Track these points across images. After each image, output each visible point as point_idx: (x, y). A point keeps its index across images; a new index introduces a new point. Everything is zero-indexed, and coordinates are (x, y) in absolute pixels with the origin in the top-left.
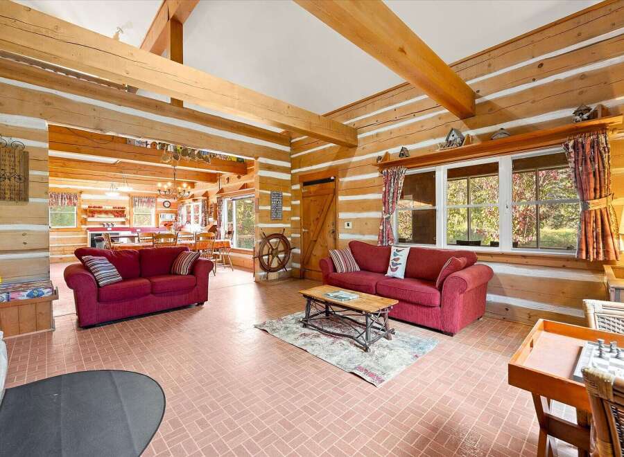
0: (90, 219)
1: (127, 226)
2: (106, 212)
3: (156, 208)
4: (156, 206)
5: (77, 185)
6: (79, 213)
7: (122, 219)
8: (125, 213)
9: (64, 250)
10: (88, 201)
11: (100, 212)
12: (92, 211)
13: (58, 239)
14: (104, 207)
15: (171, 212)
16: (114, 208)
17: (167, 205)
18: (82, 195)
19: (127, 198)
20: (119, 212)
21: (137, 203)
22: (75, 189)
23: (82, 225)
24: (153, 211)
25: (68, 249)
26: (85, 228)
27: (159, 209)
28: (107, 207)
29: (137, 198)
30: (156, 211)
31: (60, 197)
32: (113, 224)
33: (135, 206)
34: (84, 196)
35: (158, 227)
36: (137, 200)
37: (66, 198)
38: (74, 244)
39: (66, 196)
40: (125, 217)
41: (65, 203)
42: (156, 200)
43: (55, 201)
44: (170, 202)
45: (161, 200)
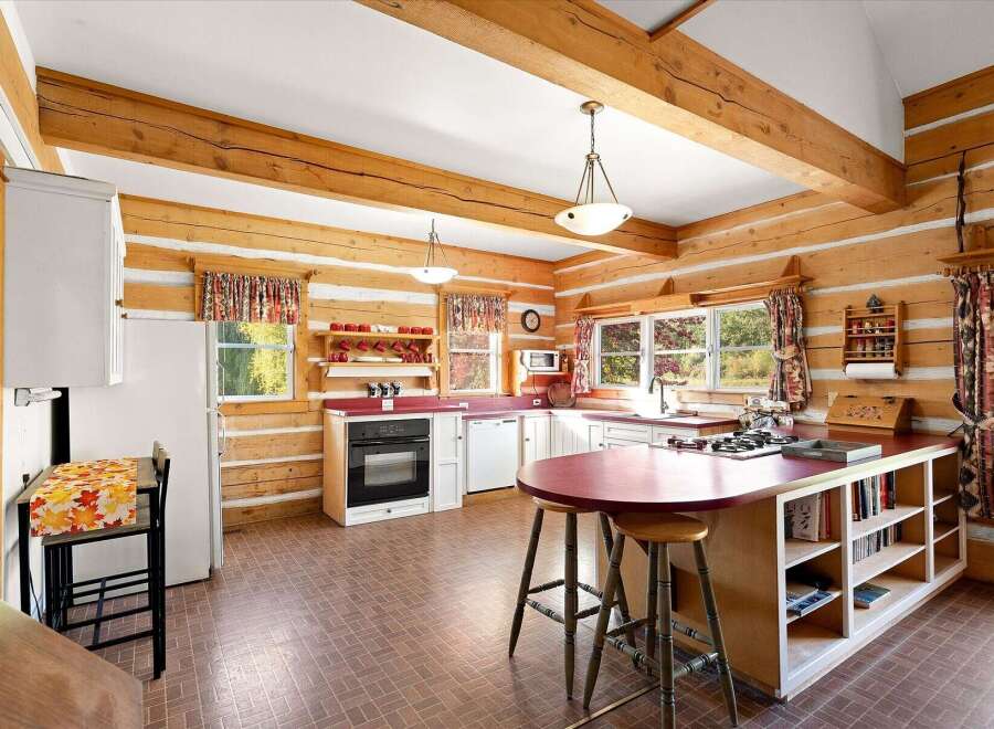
0: (336, 371)
1: (433, 392)
2: (378, 346)
3: (505, 333)
4: (506, 327)
5: (294, 250)
6: (303, 349)
7: (422, 370)
8: (429, 349)
9: (256, 482)
10: (331, 305)
11: (362, 346)
12: (341, 344)
14: (373, 328)
15: (540, 345)
16: (401, 330)
17: (531, 322)
18: (311, 286)
19: (430, 299)
20: (414, 348)
21: (459, 316)
22: (292, 265)
23: (310, 389)
24: (495, 339)
25: (267, 475)
26: (317, 401)
27: (511, 336)
28: (382, 328)
29: (460, 300)
30: (505, 341)
31: (247, 292)
32: (396, 385)
33: (455, 324)
34: (317, 291)
35: (511, 394)
36: (460, 306)
37: (265, 294)
38: (287, 456)
39: (265, 289)
40: (430, 361)
41: (261, 313)
42: (506, 307)
43: (232, 304)
44: (539, 313)
45: (516, 307)
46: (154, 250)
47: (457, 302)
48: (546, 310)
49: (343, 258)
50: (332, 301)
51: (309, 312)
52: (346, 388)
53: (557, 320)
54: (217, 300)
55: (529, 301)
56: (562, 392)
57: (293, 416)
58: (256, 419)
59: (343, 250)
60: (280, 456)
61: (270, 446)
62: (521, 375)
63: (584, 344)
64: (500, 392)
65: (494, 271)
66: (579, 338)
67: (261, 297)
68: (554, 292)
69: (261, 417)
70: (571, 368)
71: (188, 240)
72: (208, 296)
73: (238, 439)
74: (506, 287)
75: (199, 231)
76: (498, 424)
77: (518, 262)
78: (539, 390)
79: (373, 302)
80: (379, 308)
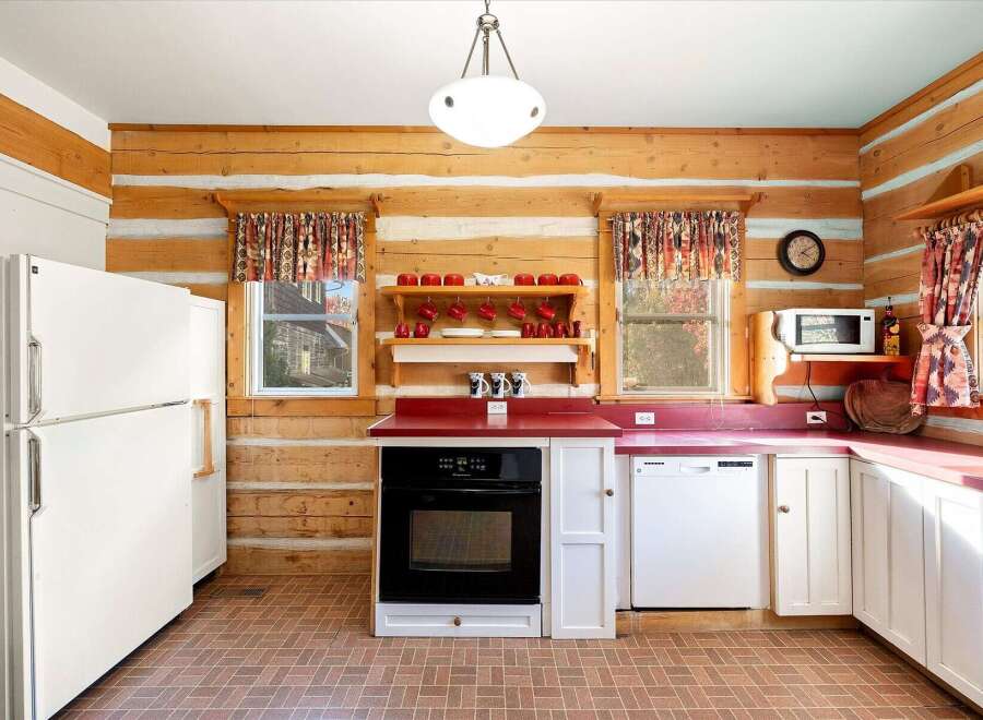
0: (404, 354)
1: (585, 389)
2: (486, 309)
3: (740, 278)
4: (740, 267)
5: (359, 171)
6: (368, 316)
7: (561, 352)
8: (575, 316)
9: (303, 514)
10: (410, 250)
11: (456, 310)
12: (420, 308)
13: (283, 457)
14: (468, 279)
15: (824, 300)
16: (519, 281)
17: (801, 254)
18: (381, 223)
19: (581, 227)
20: (547, 311)
21: (636, 253)
22: (348, 195)
23: (378, 380)
24: (722, 290)
25: (316, 507)
26: (390, 399)
27: (753, 285)
28: (481, 278)
29: (638, 222)
30: (738, 295)
31: (289, 237)
32: (516, 376)
33: (627, 266)
34: (392, 229)
35: (753, 400)
36: (639, 233)
37: (311, 238)
38: (348, 481)
39: (311, 229)
40: (577, 335)
41: (305, 266)
42: (742, 229)
43: (268, 257)
44: (822, 235)
45: (765, 229)
46: (186, 193)
47: (634, 226)
48: (838, 229)
49: (433, 173)
50: (415, 242)
51: (379, 261)
52: (434, 381)
53: (867, 248)
54: (249, 251)
55: (797, 214)
56: (883, 400)
57: (355, 421)
58: (304, 423)
59: (429, 161)
60: (338, 481)
61: (324, 463)
62: (776, 360)
63: (952, 286)
64: (729, 395)
65: (716, 163)
66: (939, 273)
67: (306, 243)
68: (860, 190)
69: (311, 420)
70: (910, 344)
71: (225, 174)
72: (240, 247)
73: (282, 451)
74: (742, 191)
75: (237, 160)
76: (707, 469)
77: (769, 140)
78: (820, 391)
79: (481, 240)
80: (490, 247)
